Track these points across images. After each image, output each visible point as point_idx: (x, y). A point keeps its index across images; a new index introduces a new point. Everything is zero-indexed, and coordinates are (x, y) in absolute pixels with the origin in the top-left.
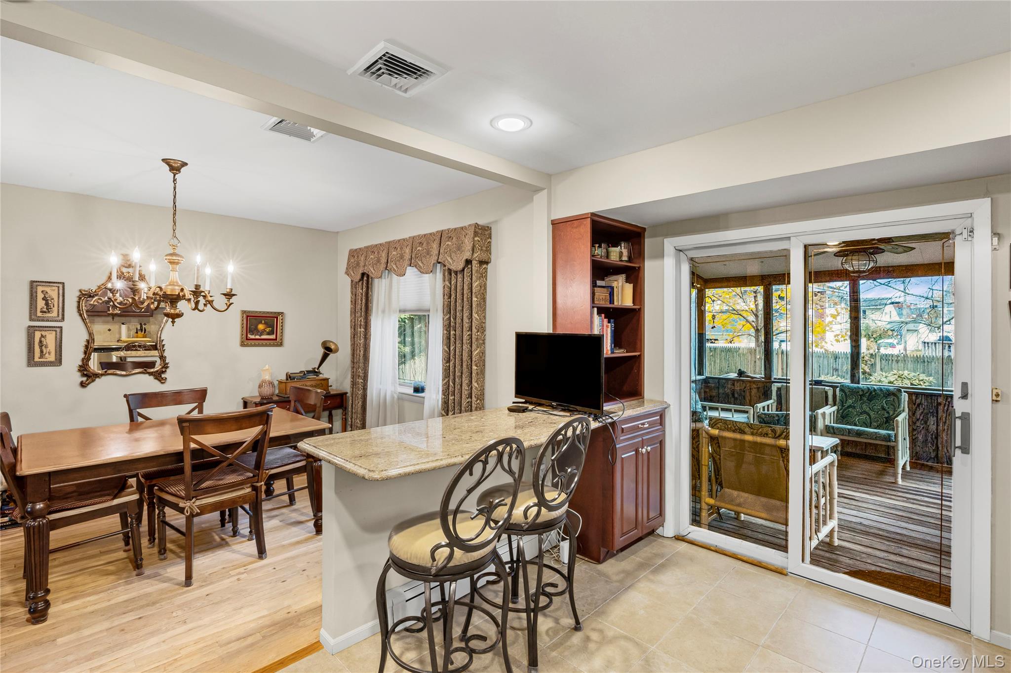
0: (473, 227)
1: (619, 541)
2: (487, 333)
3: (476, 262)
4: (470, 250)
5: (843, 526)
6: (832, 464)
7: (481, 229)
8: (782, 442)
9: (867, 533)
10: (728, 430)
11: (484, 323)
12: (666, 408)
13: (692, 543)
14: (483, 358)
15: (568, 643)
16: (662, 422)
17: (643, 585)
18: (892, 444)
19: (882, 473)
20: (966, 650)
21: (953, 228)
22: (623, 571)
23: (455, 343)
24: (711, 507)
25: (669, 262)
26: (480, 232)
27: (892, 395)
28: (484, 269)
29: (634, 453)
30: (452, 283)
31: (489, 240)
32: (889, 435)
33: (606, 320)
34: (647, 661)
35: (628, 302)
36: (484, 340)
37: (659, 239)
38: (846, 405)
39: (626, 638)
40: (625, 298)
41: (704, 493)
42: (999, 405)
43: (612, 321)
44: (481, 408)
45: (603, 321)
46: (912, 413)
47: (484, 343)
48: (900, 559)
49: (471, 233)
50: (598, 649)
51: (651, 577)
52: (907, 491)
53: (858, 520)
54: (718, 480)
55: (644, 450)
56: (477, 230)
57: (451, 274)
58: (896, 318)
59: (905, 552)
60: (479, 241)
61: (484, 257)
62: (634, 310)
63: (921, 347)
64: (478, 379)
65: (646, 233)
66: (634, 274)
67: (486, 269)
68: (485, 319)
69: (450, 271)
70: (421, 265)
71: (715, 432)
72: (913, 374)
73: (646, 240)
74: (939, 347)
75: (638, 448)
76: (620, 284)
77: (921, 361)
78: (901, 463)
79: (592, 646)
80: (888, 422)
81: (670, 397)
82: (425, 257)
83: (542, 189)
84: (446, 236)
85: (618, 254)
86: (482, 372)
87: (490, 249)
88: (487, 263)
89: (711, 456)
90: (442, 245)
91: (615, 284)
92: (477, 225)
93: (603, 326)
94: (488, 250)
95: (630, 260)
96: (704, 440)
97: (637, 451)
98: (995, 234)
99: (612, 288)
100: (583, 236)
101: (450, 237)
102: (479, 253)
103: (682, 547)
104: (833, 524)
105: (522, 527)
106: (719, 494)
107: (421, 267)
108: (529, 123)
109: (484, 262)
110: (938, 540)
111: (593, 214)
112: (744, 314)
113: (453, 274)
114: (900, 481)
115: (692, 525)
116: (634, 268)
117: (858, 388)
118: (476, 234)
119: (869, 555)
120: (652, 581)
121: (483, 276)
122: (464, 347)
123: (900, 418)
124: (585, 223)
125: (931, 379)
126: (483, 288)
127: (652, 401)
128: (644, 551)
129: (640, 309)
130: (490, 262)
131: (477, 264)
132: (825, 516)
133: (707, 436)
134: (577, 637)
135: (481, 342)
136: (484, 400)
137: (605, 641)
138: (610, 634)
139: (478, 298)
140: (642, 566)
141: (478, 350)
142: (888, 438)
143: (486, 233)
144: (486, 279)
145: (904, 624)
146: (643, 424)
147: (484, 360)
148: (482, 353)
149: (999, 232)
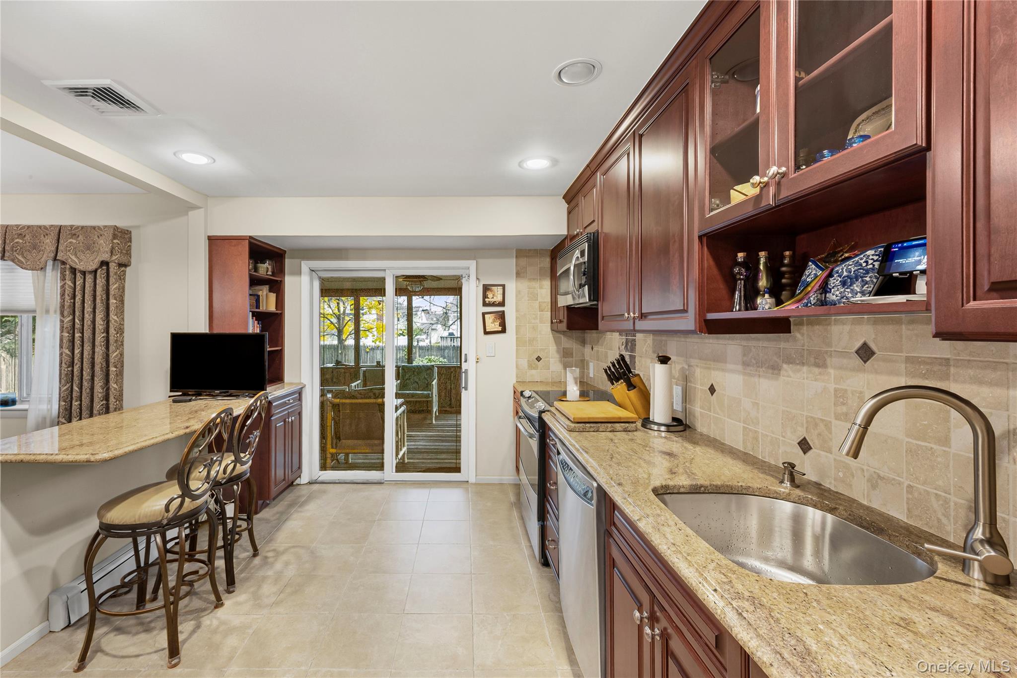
0: (112, 230)
1: (274, 490)
2: (125, 334)
3: (115, 265)
4: (109, 252)
5: (410, 451)
6: (404, 412)
7: (121, 232)
8: (380, 400)
9: (421, 452)
10: (346, 398)
11: (123, 325)
12: (302, 388)
13: (322, 483)
14: (122, 359)
15: (252, 565)
16: (300, 399)
17: (295, 516)
18: (430, 399)
19: (425, 419)
20: (467, 489)
21: (462, 273)
22: (278, 513)
23: (83, 346)
24: (332, 455)
25: (305, 279)
26: (119, 234)
27: (430, 369)
28: (122, 271)
29: (283, 423)
30: (77, 283)
31: (129, 244)
32: (429, 394)
33: (256, 322)
34: (312, 552)
35: (272, 308)
36: (122, 342)
37: (297, 261)
38: (405, 379)
39: (294, 547)
40: (269, 304)
41: (329, 446)
42: (478, 364)
43: (260, 322)
44: (119, 408)
45: (254, 323)
46: (439, 380)
47: (123, 345)
48: (437, 461)
49: (109, 235)
50: (276, 560)
51: (299, 510)
52: (438, 426)
53: (416, 447)
54: (338, 437)
55: (290, 420)
56: (116, 232)
57: (75, 274)
58: (425, 321)
59: (438, 457)
60: (119, 244)
61: (124, 260)
62: (277, 313)
63: (440, 340)
64: (117, 380)
65: (286, 255)
66: (276, 286)
67: (124, 272)
68: (123, 320)
69: (73, 271)
70: (22, 260)
71: (337, 401)
72: (436, 358)
73: (286, 260)
74: (449, 340)
75: (286, 419)
76: (265, 293)
77: (441, 349)
78: (434, 410)
79: (270, 560)
80: (428, 386)
81: (305, 379)
82: (29, 251)
83: (200, 208)
84: (68, 232)
85: (265, 269)
86: (120, 374)
87: (130, 253)
88: (126, 266)
89: (333, 419)
90: (61, 241)
91: (260, 293)
92: (116, 228)
93: (254, 326)
94: (128, 253)
95: (273, 274)
96: (329, 408)
97: (285, 421)
98: (477, 279)
99: (258, 296)
100: (241, 254)
101: (75, 235)
102: (119, 255)
103: (316, 487)
104: (404, 449)
105: (220, 482)
106: (338, 445)
107: (22, 262)
108: (213, 161)
109: (123, 265)
110: (455, 448)
111: (251, 237)
112: (329, 317)
113: (78, 275)
114: (434, 422)
115: (321, 470)
116: (277, 281)
117: (412, 366)
118: (115, 237)
119: (423, 463)
120: (301, 512)
121: (122, 278)
122: (97, 350)
123: (434, 383)
124: (243, 243)
125: (445, 360)
126: (121, 291)
127: (291, 384)
128: (289, 497)
129: (281, 314)
130: (130, 266)
131: (116, 266)
132: (401, 445)
133: (331, 405)
134: (257, 561)
135: (120, 343)
136: (122, 400)
137: (278, 554)
138: (281, 549)
139: (116, 300)
140: (292, 505)
141: (118, 351)
142: (428, 396)
143: (126, 236)
144: (125, 282)
145: (441, 487)
146: (289, 400)
147: (123, 361)
148: (121, 355)
149: (479, 278)
